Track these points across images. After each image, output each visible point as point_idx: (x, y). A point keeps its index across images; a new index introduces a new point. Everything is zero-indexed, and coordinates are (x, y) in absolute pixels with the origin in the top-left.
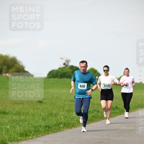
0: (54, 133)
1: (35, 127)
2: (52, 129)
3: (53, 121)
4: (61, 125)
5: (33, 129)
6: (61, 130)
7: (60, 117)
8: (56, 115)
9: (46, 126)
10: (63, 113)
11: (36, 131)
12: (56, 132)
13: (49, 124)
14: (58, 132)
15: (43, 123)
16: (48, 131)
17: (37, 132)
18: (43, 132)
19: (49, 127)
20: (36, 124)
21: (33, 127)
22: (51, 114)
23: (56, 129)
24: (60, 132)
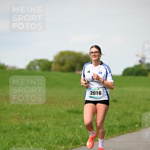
0: (129, 133)
1: (110, 127)
2: (127, 129)
3: (127, 121)
4: (136, 125)
5: (107, 129)
6: (136, 130)
7: (135, 116)
8: (131, 114)
9: (121, 126)
10: (139, 113)
11: (110, 131)
12: (131, 132)
13: (124, 124)
14: (133, 132)
15: (118, 123)
16: (123, 131)
17: (112, 133)
18: (117, 132)
19: (124, 127)
20: (110, 124)
21: (107, 127)
22: (126, 114)
23: (131, 129)
24: (136, 132)
